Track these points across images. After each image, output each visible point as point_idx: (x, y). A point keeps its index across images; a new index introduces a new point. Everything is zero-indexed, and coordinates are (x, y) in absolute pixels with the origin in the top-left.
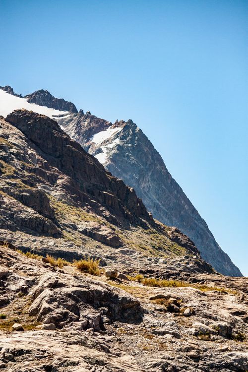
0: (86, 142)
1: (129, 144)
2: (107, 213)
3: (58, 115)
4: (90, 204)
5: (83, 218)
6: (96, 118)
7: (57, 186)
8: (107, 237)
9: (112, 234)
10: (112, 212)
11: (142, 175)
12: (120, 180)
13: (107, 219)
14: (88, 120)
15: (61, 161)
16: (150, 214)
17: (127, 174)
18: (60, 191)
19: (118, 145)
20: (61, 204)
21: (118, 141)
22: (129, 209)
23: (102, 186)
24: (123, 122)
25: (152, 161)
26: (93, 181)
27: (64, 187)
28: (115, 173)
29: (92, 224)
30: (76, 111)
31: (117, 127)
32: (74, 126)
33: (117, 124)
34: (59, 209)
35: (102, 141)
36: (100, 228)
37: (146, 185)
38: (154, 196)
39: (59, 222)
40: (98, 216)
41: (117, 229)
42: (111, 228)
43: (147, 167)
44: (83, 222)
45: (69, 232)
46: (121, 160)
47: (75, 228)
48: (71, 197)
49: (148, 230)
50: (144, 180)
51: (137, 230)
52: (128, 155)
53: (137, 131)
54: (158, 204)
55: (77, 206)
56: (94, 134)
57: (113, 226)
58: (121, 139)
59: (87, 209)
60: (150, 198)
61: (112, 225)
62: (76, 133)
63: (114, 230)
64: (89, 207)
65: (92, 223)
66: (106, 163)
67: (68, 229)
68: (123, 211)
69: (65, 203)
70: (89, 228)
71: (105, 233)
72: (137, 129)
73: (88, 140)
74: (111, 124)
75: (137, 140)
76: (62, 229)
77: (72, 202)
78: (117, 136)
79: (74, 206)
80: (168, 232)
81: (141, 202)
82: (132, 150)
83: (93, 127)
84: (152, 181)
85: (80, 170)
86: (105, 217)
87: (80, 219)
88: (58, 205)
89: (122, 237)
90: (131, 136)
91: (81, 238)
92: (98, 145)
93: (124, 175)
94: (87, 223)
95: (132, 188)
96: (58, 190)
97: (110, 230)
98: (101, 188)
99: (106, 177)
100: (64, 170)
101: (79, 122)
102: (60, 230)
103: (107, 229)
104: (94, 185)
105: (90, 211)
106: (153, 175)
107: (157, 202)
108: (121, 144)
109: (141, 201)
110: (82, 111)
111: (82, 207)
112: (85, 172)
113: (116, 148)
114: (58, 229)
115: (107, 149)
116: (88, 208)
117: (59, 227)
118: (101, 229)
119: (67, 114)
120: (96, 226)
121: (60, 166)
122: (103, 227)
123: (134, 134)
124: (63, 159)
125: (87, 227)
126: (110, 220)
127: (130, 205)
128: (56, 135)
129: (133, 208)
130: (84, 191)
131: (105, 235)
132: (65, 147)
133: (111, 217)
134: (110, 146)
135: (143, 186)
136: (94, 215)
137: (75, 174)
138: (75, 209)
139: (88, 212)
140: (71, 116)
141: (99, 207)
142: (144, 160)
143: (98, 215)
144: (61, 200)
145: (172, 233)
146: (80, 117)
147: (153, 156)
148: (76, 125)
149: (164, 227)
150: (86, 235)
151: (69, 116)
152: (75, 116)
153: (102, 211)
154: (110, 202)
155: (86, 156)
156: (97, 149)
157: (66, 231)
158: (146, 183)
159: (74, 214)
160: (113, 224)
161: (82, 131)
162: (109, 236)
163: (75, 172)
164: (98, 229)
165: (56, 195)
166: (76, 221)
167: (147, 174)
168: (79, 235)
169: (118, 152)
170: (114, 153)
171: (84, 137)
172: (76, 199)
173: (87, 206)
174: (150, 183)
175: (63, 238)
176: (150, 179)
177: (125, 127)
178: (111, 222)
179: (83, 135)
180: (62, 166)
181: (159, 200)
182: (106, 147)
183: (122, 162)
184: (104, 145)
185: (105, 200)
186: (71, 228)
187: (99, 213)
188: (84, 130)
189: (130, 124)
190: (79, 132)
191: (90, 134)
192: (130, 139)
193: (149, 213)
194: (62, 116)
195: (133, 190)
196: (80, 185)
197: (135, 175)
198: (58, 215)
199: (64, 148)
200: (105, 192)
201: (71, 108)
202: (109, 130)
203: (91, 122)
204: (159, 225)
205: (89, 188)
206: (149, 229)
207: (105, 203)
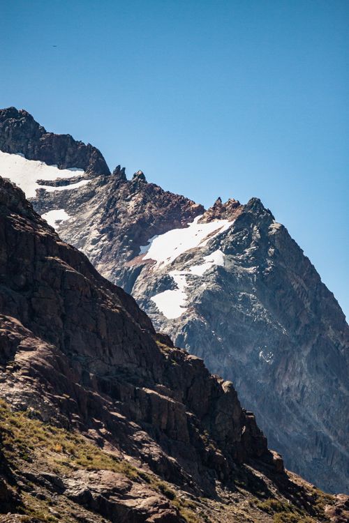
0: (130, 259)
1: (249, 266)
2: (155, 450)
3: (53, 178)
4: (106, 422)
5: (84, 459)
6: (161, 192)
7: (17, 368)
8: (149, 515)
9: (161, 507)
10: (167, 448)
11: (283, 354)
12: (194, 357)
13: (153, 465)
14: (138, 197)
15: (29, 299)
16: (276, 457)
17: (241, 350)
18: (23, 382)
19: (220, 269)
20: (22, 419)
21: (218, 258)
22: (218, 442)
23: (144, 374)
24: (237, 205)
25: (313, 316)
26: (119, 359)
27: (34, 371)
28: (209, 346)
29: (108, 477)
30: (106, 171)
31: (219, 218)
32: (97, 212)
33: (219, 211)
34: (18, 433)
35: (175, 255)
36: (129, 489)
37: (295, 383)
38: (314, 415)
39: (15, 468)
40: (128, 458)
41: (179, 494)
42: (163, 493)
43: (298, 333)
44: (81, 472)
45: (42, 498)
46: (226, 310)
47: (57, 486)
48: (53, 400)
49: (269, 501)
50: (290, 369)
51: (237, 501)
52: (245, 299)
53: (274, 231)
54: (326, 438)
55: (69, 427)
56: (152, 236)
57: (170, 487)
58: (227, 252)
59: (97, 436)
60: (304, 421)
61: (165, 483)
62: (102, 232)
63: (171, 496)
64: (103, 431)
65: (106, 475)
66: (184, 318)
67: (39, 490)
68: (200, 444)
69: (36, 416)
70: (99, 487)
71: (142, 504)
72: (275, 226)
73: (136, 253)
74: (200, 210)
75: (274, 257)
76: (20, 489)
77: (54, 414)
78: (216, 243)
79: (59, 426)
80: (327, 508)
81: (251, 423)
82: (257, 284)
83: (151, 216)
84: (311, 372)
85: (84, 327)
86: (147, 460)
87: (73, 464)
88: (13, 423)
89: (192, 517)
90: (256, 244)
91: (73, 515)
92: (162, 267)
93: (233, 353)
94: (93, 475)
95: (227, 383)
96: (17, 381)
97: (157, 497)
98: (141, 380)
99: (157, 348)
100: (36, 325)
101: (112, 202)
102: (15, 491)
103: (149, 492)
104: (120, 370)
105: (107, 442)
106: (314, 354)
107: (325, 431)
108: (228, 266)
109: (253, 420)
110: (120, 172)
111: (83, 429)
112: (98, 334)
113: (212, 277)
114: (9, 487)
115: (189, 277)
116: (100, 433)
117: (13, 481)
118: (131, 493)
119: (80, 179)
120: (119, 484)
121: (26, 313)
122: (138, 488)
123: (266, 240)
124: (37, 294)
125: (92, 487)
126: (162, 468)
127: (219, 429)
128: (18, 227)
129: (228, 438)
130: (90, 385)
131: (141, 510)
132: (44, 261)
133: (163, 460)
134: (198, 271)
135: (285, 386)
136: (116, 453)
137: (67, 338)
138: (62, 434)
139: (100, 443)
140: (89, 185)
141: (132, 431)
142: (291, 312)
143: (128, 454)
144: (23, 408)
145: (338, 512)
146: (116, 187)
147: (315, 304)
148: (102, 210)
149: (315, 495)
150: (88, 508)
151: (84, 182)
152: (101, 184)
153: (140, 444)
154: (164, 420)
155: (101, 289)
156: (159, 278)
157: (34, 495)
158: (292, 377)
159: (58, 448)
160: (169, 481)
161: (120, 226)
162: (154, 513)
163: (69, 332)
164: (123, 493)
165: (9, 395)
166: (63, 469)
167: (299, 351)
168: (68, 508)
169: (218, 288)
170: (208, 292)
171: (126, 243)
172: (65, 407)
173: (97, 427)
174: (305, 376)
175: (22, 513)
176: (305, 365)
177: (239, 219)
178: (164, 476)
179: (121, 239)
180: (33, 313)
181: (328, 427)
182: (185, 272)
183: (229, 315)
184: (180, 266)
185: (149, 412)
186: (48, 487)
187: (132, 449)
188: (124, 223)
189: (255, 211)
190: (110, 228)
191: (140, 235)
192: (254, 253)
193: (275, 453)
194: (66, 182)
195: (231, 387)
196: (80, 369)
197: (265, 354)
198: (12, 450)
199: (39, 263)
200: (149, 391)
201: (92, 162)
202: (194, 225)
203: (144, 202)
204: (301, 489)
205: (106, 379)
206: (273, 497)
207: (149, 420)
